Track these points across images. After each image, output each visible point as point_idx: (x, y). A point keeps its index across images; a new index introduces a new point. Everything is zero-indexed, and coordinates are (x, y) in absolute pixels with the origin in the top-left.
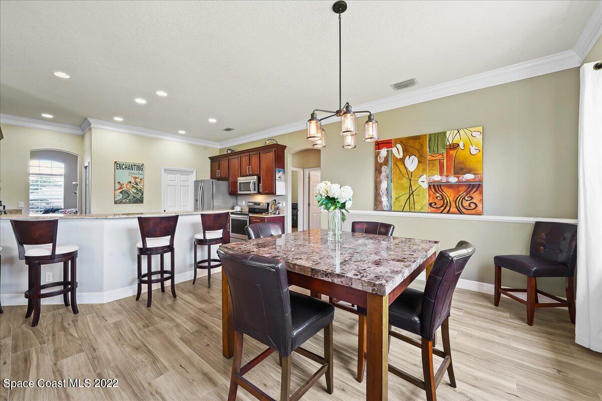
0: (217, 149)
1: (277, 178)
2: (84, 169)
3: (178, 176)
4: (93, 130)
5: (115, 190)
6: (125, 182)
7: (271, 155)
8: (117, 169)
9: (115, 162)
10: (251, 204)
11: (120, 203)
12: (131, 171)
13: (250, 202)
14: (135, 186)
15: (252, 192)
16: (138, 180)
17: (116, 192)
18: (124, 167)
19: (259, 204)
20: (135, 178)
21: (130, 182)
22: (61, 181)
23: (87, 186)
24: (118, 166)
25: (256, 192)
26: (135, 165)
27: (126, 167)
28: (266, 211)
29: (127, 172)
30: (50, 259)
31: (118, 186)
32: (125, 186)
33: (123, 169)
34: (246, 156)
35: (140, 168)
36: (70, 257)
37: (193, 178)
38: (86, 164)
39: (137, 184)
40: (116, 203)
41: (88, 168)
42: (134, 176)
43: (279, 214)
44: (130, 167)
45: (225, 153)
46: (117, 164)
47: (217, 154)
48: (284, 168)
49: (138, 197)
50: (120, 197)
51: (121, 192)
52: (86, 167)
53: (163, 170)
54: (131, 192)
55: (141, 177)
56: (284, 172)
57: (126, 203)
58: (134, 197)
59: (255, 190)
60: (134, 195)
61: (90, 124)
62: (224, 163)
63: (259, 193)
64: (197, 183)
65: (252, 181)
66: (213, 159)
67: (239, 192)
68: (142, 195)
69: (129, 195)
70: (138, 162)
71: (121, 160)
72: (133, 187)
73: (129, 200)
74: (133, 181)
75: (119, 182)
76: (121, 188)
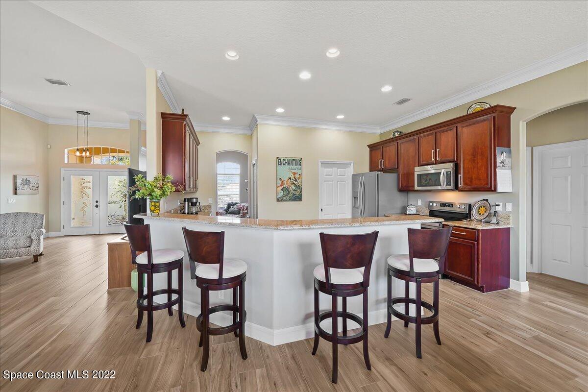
0: (376, 134)
1: (498, 164)
2: (252, 167)
3: (335, 169)
4: (259, 126)
5: (277, 187)
6: (285, 178)
7: (485, 127)
8: (279, 165)
9: (277, 158)
10: (435, 205)
11: (281, 200)
12: (291, 166)
13: (432, 202)
14: (295, 182)
15: (444, 187)
16: (297, 176)
17: (278, 188)
18: (284, 162)
19: (451, 205)
20: (294, 174)
21: (290, 178)
22: (237, 180)
23: (255, 183)
24: (280, 161)
25: (451, 187)
26: (294, 160)
27: (286, 163)
28: (467, 216)
29: (287, 167)
30: (218, 284)
31: (280, 183)
32: (286, 183)
33: (284, 165)
34: (430, 135)
35: (299, 162)
36: (238, 282)
37: (350, 171)
38: (254, 162)
39: (296, 180)
40: (278, 200)
41: (255, 166)
42: (293, 171)
43: (498, 223)
44: (290, 162)
45: (392, 137)
46: (279, 159)
47: (376, 140)
48: (509, 146)
49: (297, 194)
50: (281, 194)
51: (282, 190)
52: (254, 165)
53: (320, 163)
54: (291, 189)
55: (299, 172)
56: (510, 152)
57: (286, 201)
58: (294, 194)
59: (448, 184)
60: (294, 192)
61: (257, 121)
62: (391, 150)
63: (456, 188)
64: (355, 177)
65: (443, 171)
66: (372, 147)
67: (416, 188)
68: (301, 192)
69: (289, 193)
70: (297, 156)
71: (282, 156)
72: (293, 183)
73: (289, 197)
74: (292, 177)
75: (280, 179)
76: (282, 185)
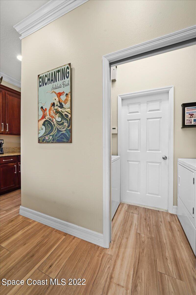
4: (22, 43)
6: (47, 106)
8: (40, 86)
9: (38, 75)
11: (43, 141)
12: (54, 84)
14: (60, 109)
18: (47, 79)
20: (59, 94)
24: (41, 80)
26: (59, 71)
27: (49, 80)
29: (50, 87)
33: (46, 84)
35: (65, 73)
42: (57, 91)
44: (53, 77)
46: (40, 78)
51: (44, 124)
54: (55, 122)
55: (67, 90)
57: (49, 142)
58: (59, 131)
71: (44, 70)
72: (57, 112)
73: (53, 136)
74: (56, 103)
75: (42, 108)
76: (44, 117)
